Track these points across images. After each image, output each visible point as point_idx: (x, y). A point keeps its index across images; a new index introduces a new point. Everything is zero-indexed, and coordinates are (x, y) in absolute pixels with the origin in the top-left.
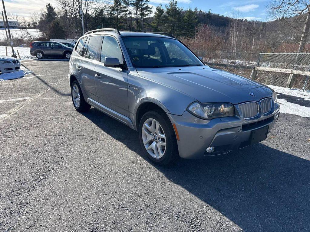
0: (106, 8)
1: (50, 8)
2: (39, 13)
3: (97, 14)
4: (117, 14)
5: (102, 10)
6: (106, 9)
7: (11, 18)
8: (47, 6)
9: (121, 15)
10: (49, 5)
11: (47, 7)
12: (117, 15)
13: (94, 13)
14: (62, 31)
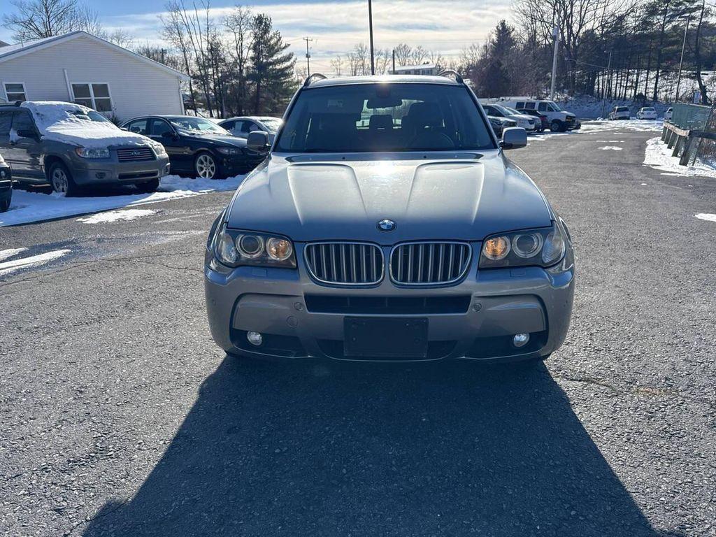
0: (632, 11)
1: (504, 31)
2: (482, 44)
3: (605, 30)
4: (662, 23)
5: (621, 18)
6: (632, 14)
7: (429, 60)
8: (497, 27)
9: (674, 23)
10: (503, 24)
11: (498, 30)
12: (664, 25)
13: (600, 28)
14: (505, 78)
